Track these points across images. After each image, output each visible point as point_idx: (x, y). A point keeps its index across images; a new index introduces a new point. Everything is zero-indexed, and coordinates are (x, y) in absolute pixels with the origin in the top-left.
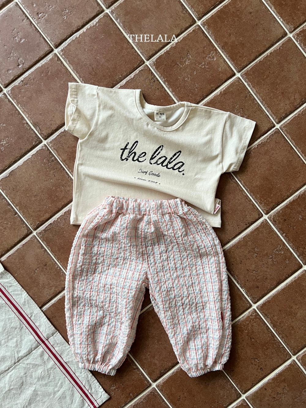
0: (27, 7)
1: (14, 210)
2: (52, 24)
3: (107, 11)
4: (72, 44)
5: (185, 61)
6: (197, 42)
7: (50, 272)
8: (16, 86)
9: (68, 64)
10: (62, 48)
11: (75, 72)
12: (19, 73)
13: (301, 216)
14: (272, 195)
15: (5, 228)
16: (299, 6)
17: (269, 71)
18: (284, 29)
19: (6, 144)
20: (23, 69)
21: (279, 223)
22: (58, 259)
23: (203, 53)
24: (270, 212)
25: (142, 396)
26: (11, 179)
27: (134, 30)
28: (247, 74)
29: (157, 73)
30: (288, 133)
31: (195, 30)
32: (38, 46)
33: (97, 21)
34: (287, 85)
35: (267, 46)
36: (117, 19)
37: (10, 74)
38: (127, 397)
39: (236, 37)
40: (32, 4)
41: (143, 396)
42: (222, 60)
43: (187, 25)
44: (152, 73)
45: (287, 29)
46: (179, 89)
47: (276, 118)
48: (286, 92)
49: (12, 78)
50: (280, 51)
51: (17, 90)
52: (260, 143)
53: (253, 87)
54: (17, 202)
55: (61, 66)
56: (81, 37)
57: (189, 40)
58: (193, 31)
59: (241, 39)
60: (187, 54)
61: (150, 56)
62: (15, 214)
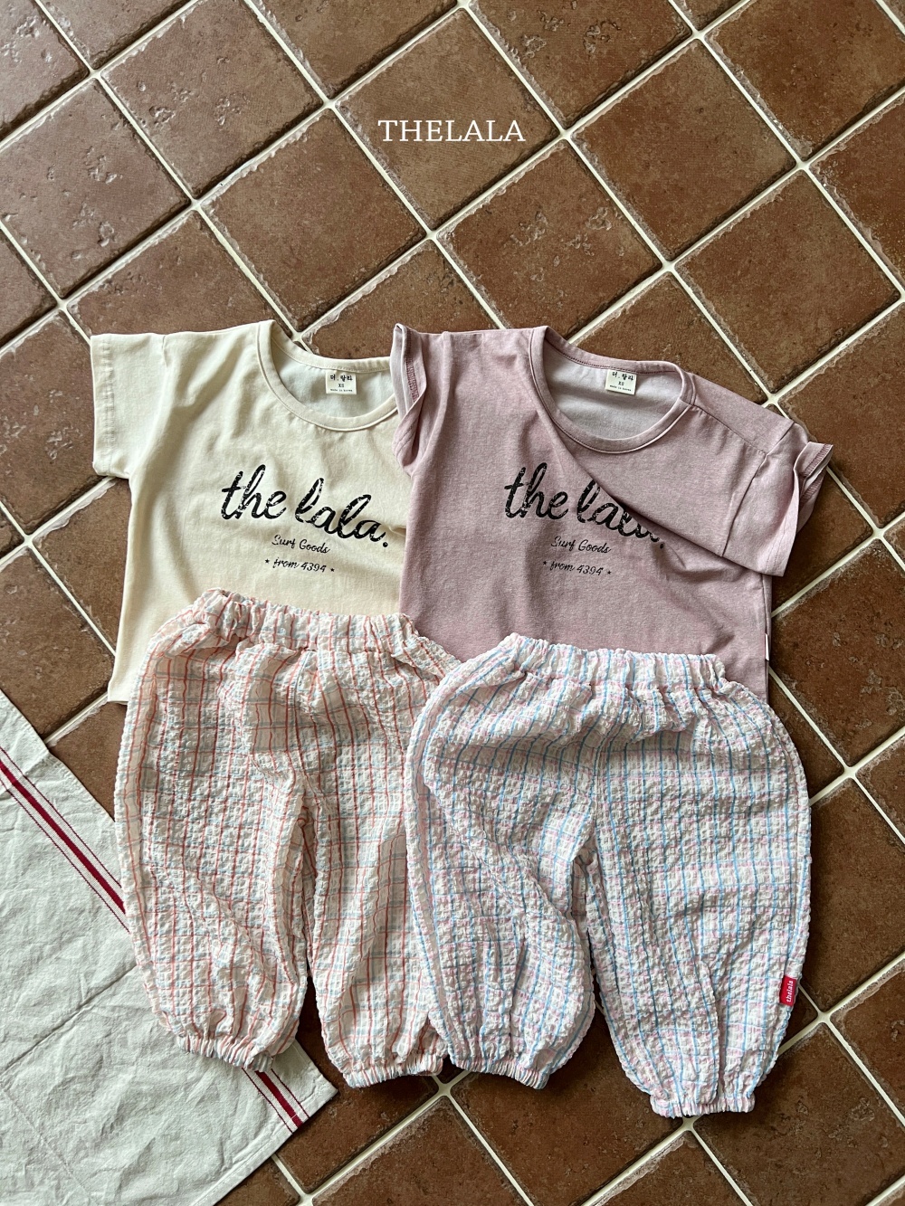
0: (125, 92)
1: (80, 615)
2: (188, 137)
3: (331, 105)
4: (239, 187)
5: (532, 232)
6: (562, 183)
8: (93, 293)
9: (227, 239)
10: (214, 198)
11: (247, 259)
12: (101, 260)
13: (838, 637)
15: (55, 664)
16: (826, 91)
17: (748, 258)
18: (787, 151)
19: (63, 441)
20: (112, 251)
23: (578, 211)
25: (414, 1122)
26: (74, 533)
28: (691, 267)
29: (457, 263)
30: (801, 416)
31: (556, 153)
32: (151, 193)
33: (305, 130)
34: (798, 294)
35: (744, 194)
36: (357, 126)
37: (78, 263)
38: (373, 1123)
39: (662, 172)
40: (138, 86)
41: (417, 1119)
42: (626, 230)
43: (536, 142)
44: (445, 261)
45: (795, 150)
46: (516, 303)
47: (769, 379)
48: (794, 312)
49: (82, 272)
50: (776, 206)
51: (94, 304)
53: (707, 298)
54: (86, 595)
55: (211, 244)
56: (262, 171)
57: (542, 178)
58: (552, 155)
59: (676, 176)
60: (538, 213)
61: (441, 219)
62: (82, 627)
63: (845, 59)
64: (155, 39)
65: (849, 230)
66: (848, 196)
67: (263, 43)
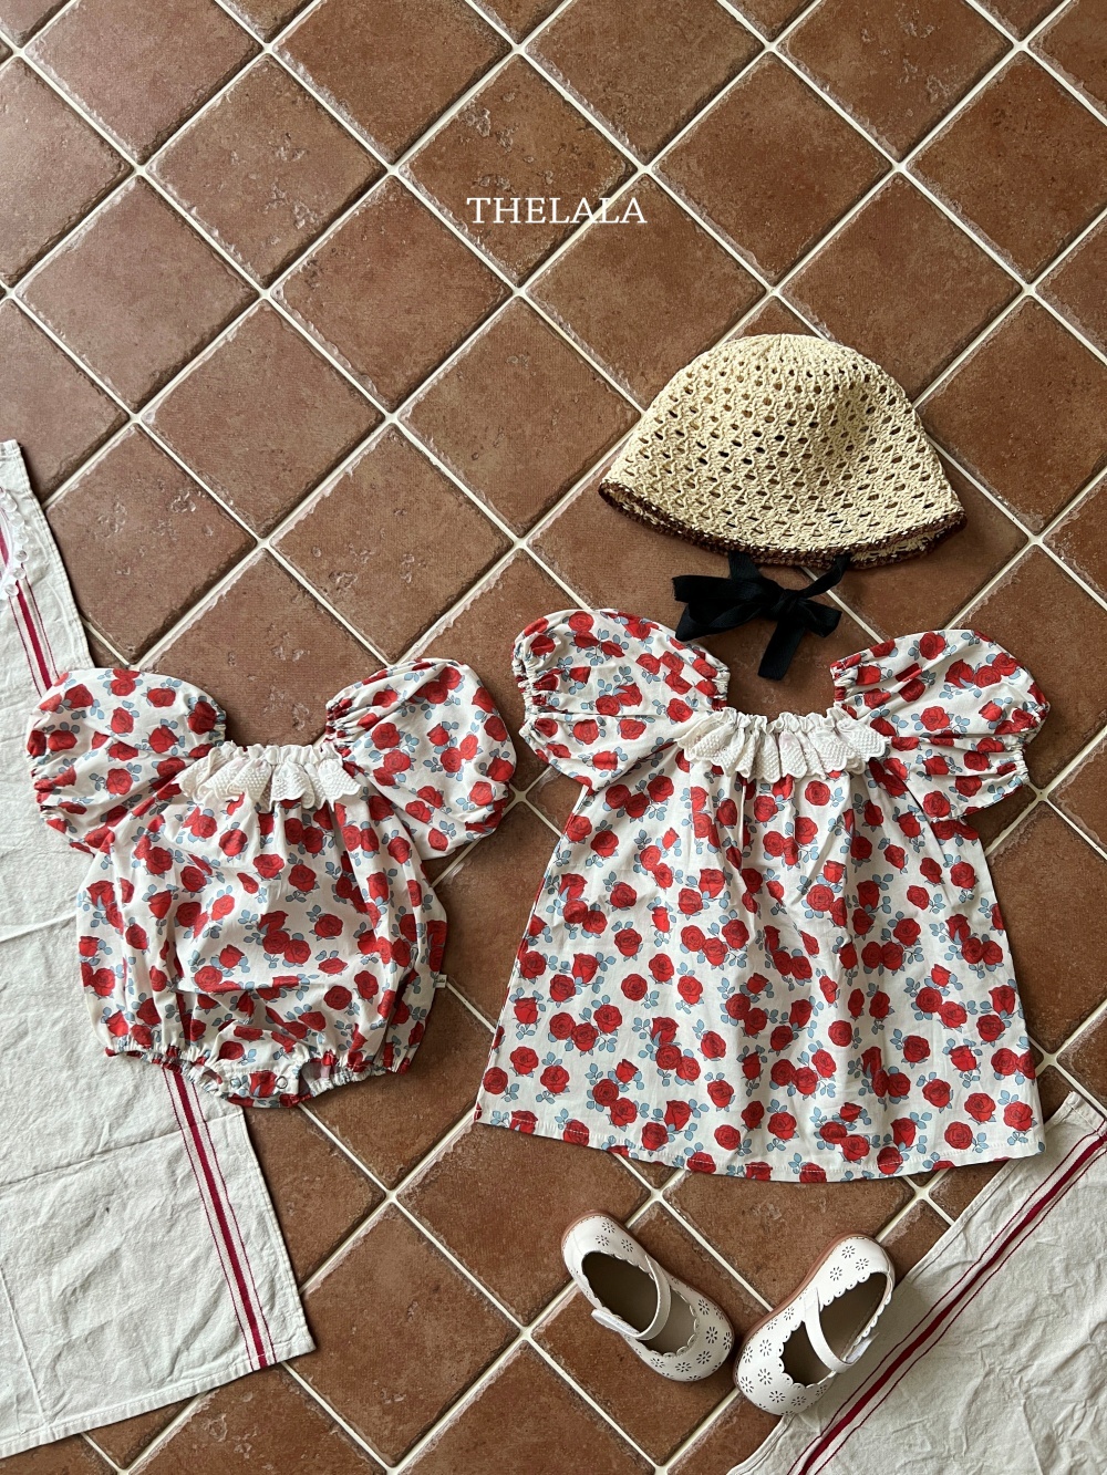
0: (300, 561)
1: (327, 1138)
2: (375, 600)
4: (436, 646)
7: (454, 1310)
14: (1059, 996)
15: (308, 1196)
16: (1050, 457)
18: (1017, 527)
20: (310, 733)
21: (1094, 1073)
22: (472, 1267)
24: (1063, 1043)
27: (601, 586)
30: (1077, 812)
32: (344, 665)
33: (498, 574)
36: (553, 564)
40: (313, 552)
45: (1025, 525)
47: (1035, 775)
50: (1014, 587)
52: (1002, 850)
54: (331, 1115)
56: (459, 625)
62: (332, 1151)
63: (1065, 420)
64: (323, 499)
65: (1096, 603)
66: (1089, 568)
67: (441, 488)
